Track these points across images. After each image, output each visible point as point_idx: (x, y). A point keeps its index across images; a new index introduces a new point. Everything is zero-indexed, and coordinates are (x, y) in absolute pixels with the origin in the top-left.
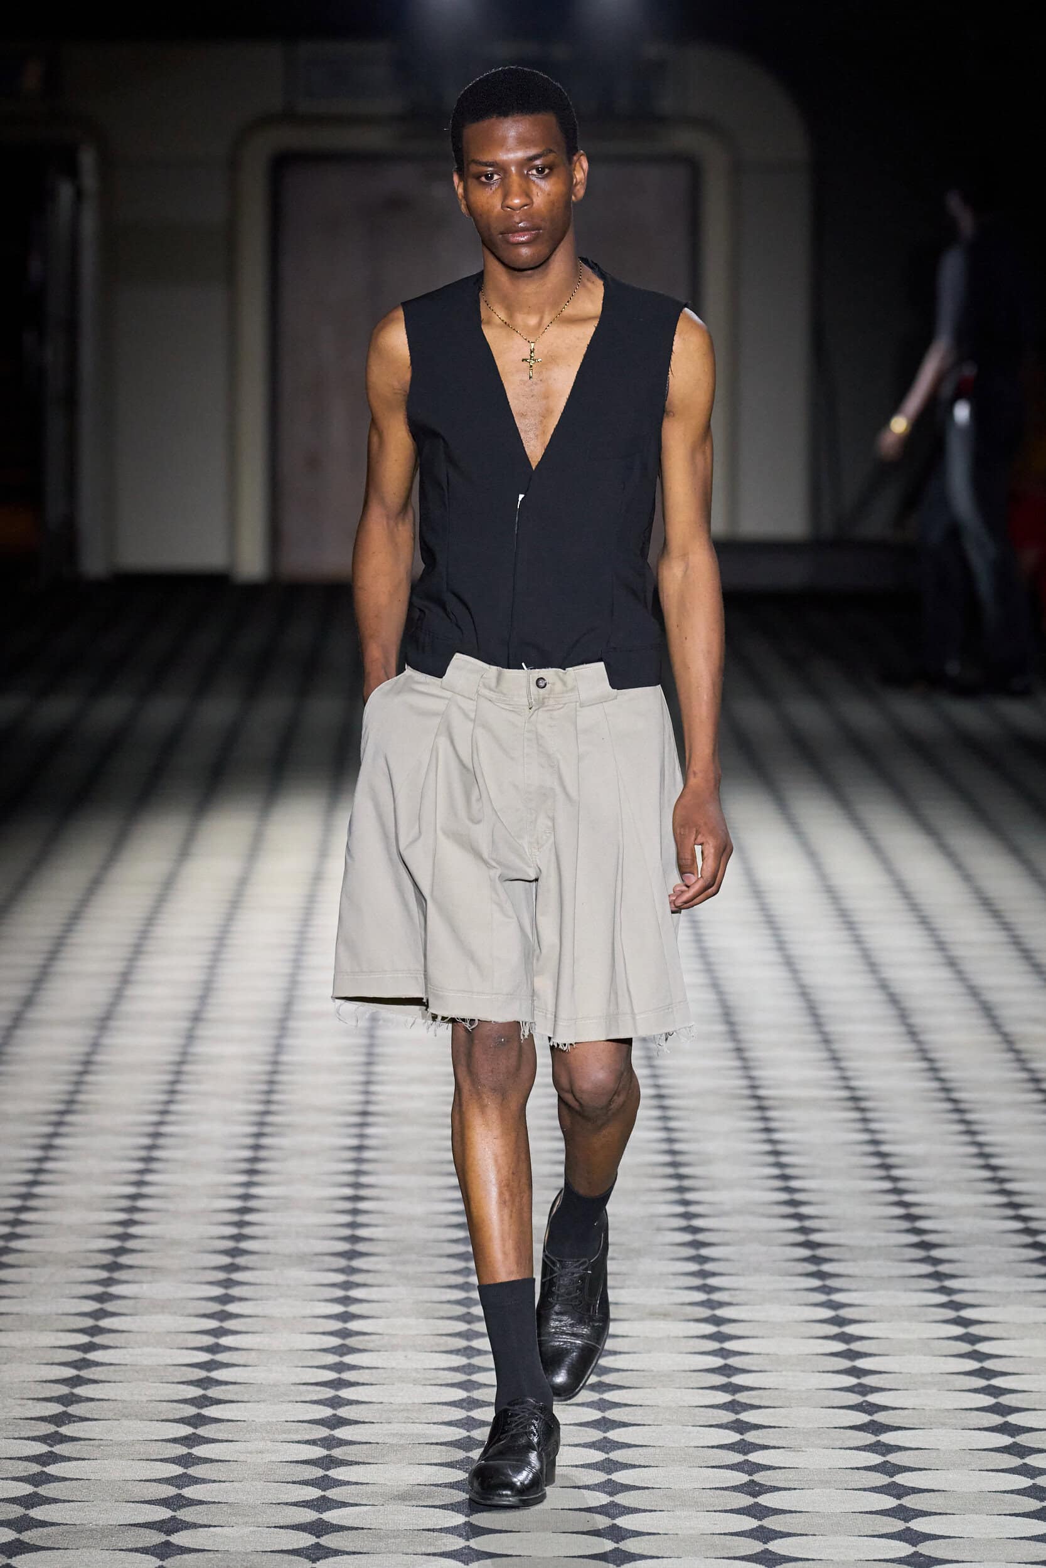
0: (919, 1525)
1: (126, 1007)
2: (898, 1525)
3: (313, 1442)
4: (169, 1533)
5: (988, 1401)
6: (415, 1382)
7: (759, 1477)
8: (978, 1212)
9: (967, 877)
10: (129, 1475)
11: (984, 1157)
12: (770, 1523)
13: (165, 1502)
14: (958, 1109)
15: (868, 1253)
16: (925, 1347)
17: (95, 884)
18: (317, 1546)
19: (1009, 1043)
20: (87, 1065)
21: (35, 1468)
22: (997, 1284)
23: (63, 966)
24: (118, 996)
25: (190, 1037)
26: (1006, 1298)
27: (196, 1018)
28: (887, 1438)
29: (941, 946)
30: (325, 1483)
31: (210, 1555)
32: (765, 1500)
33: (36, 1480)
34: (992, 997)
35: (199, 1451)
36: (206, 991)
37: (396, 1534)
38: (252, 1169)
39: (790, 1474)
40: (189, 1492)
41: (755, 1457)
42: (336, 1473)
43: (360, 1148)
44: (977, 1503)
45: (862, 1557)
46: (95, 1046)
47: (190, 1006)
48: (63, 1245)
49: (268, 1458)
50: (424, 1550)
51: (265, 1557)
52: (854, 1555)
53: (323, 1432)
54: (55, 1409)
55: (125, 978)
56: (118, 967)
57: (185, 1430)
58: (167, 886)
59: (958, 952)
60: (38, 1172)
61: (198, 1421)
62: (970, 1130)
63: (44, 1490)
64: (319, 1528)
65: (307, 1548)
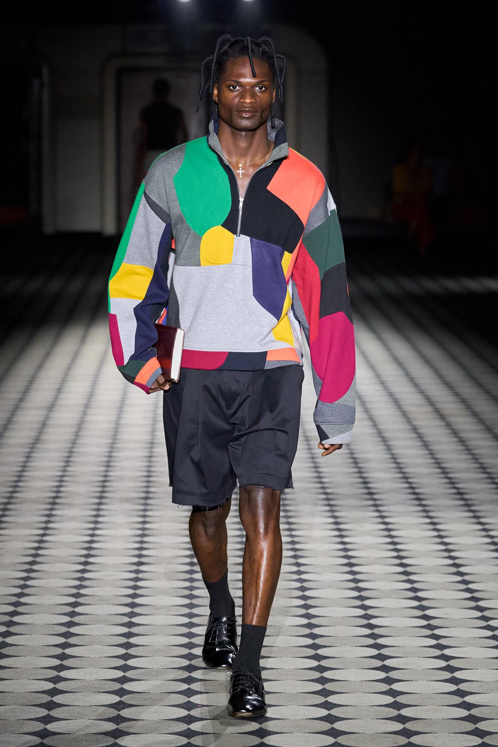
0: (367, 603)
1: (60, 402)
2: (359, 603)
3: (131, 572)
4: (74, 607)
5: (395, 554)
6: (171, 548)
7: (305, 584)
8: (391, 480)
9: (388, 349)
10: (59, 585)
11: (394, 459)
12: (309, 602)
13: (73, 595)
14: (384, 440)
15: (349, 496)
16: (370, 533)
17: (48, 355)
18: (132, 612)
19: (404, 414)
20: (44, 425)
21: (22, 582)
22: (399, 508)
23: (35, 386)
24: (56, 398)
25: (84, 414)
26: (402, 514)
27: (87, 406)
28: (355, 569)
29: (378, 376)
30: (135, 587)
31: (90, 616)
32: (307, 593)
33: (23, 587)
34: (398, 396)
35: (86, 575)
36: (91, 396)
37: (163, 607)
38: (108, 465)
39: (318, 583)
40: (82, 591)
41: (303, 577)
42: (140, 584)
43: (150, 457)
44: (390, 594)
45: (345, 615)
46: (47, 417)
47: (84, 402)
48: (34, 495)
49: (113, 578)
50: (174, 614)
51: (112, 616)
52: (341, 615)
53: (132, 583)
54: (30, 559)
55: (59, 391)
56: (56, 386)
57: (81, 567)
58: (76, 355)
59: (385, 379)
60: (24, 467)
61: (86, 563)
62: (389, 448)
63: (26, 591)
64: (133, 605)
65: (128, 613)
